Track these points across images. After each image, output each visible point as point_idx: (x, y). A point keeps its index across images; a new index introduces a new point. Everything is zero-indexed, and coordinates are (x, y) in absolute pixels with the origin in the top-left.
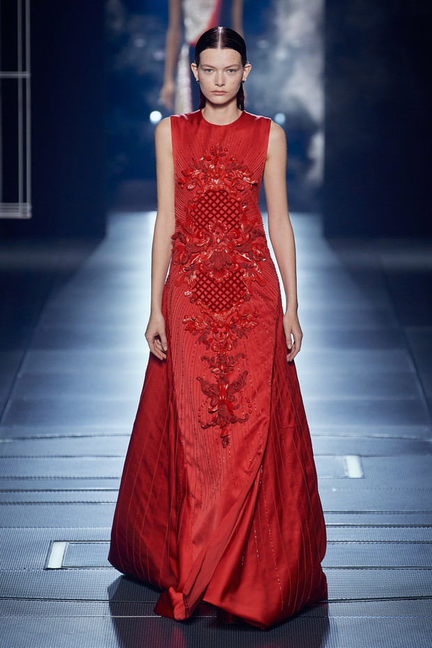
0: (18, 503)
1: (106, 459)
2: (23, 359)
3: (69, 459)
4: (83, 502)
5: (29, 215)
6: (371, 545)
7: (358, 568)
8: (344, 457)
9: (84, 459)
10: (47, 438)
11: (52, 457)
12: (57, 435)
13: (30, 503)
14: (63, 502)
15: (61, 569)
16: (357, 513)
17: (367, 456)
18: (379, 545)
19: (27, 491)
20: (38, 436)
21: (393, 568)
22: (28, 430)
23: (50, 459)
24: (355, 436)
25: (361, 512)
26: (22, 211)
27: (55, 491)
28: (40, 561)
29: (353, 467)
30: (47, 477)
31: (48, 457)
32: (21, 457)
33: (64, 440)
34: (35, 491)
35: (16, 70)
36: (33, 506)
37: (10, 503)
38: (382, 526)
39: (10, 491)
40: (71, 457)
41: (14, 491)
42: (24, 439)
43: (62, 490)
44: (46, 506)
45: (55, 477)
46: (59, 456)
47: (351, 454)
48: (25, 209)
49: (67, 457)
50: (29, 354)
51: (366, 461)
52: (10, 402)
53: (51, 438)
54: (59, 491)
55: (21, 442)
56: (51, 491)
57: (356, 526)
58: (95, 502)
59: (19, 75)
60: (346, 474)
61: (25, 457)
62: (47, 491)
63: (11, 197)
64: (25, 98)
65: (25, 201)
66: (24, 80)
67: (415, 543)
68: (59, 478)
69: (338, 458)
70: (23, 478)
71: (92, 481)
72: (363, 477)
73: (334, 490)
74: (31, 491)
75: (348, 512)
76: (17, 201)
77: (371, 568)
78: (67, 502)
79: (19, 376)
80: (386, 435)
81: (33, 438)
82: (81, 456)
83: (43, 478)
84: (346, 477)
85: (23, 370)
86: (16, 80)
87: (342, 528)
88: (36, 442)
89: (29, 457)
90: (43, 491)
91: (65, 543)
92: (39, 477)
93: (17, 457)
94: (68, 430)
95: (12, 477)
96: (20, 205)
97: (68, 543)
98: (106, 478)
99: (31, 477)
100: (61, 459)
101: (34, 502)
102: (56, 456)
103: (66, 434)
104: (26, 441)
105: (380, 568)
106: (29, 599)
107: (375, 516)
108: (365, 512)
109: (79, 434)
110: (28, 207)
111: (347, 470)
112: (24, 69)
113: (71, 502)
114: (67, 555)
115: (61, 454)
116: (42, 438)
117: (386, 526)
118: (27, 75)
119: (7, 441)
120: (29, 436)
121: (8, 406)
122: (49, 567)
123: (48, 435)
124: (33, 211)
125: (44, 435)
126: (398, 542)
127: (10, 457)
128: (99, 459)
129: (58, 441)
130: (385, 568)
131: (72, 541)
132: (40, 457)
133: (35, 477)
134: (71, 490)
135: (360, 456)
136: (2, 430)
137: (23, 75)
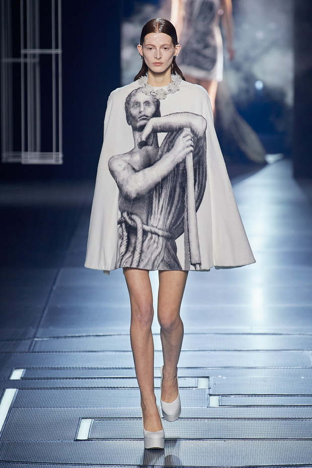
0: (54, 388)
1: (123, 353)
2: (57, 274)
3: (93, 353)
4: (105, 387)
5: (61, 162)
9: (105, 353)
10: (76, 336)
11: (80, 352)
12: (84, 335)
13: (63, 388)
14: (89, 388)
15: (88, 440)
19: (60, 379)
20: (69, 335)
22: (61, 331)
23: (78, 353)
26: (56, 158)
27: (82, 378)
28: (71, 434)
30: (76, 368)
31: (77, 352)
32: (56, 352)
33: (89, 338)
34: (67, 378)
35: (50, 48)
36: (66, 390)
39: (48, 379)
40: (95, 351)
41: (51, 379)
42: (58, 337)
43: (89, 378)
44: (75, 391)
45: (82, 368)
46: (86, 351)
48: (58, 157)
49: (92, 351)
50: (62, 271)
52: (47, 309)
53: (79, 336)
54: (85, 378)
55: (56, 340)
56: (79, 378)
58: (114, 387)
59: (53, 51)
61: (59, 352)
62: (76, 378)
63: (46, 147)
64: (58, 69)
65: (57, 151)
66: (57, 55)
68: (85, 368)
69: (306, 352)
70: (58, 369)
71: (112, 370)
73: (303, 378)
74: (64, 378)
76: (51, 151)
78: (92, 388)
79: (54, 288)
81: (65, 337)
82: (104, 351)
83: (73, 368)
85: (57, 283)
86: (50, 55)
87: (309, 408)
88: (68, 339)
89: (62, 352)
90: (73, 378)
91: (91, 420)
92: (70, 368)
93: (53, 352)
94: (93, 330)
95: (48, 368)
96: (54, 153)
97: (93, 420)
98: (122, 368)
99: (64, 368)
100: (87, 353)
101: (66, 388)
102: (83, 351)
103: (91, 334)
104: (60, 340)
106: (63, 464)
109: (101, 334)
110: (60, 155)
112: (57, 47)
113: (95, 387)
114: (93, 428)
115: (88, 350)
116: (72, 337)
118: (59, 51)
119: (45, 339)
120: (62, 336)
121: (46, 312)
122: (78, 439)
123: (77, 335)
124: (64, 159)
125: (74, 335)
127: (47, 352)
128: (117, 353)
129: (85, 339)
131: (95, 418)
132: (71, 352)
133: (67, 368)
134: (95, 378)
136: (41, 330)
137: (56, 52)
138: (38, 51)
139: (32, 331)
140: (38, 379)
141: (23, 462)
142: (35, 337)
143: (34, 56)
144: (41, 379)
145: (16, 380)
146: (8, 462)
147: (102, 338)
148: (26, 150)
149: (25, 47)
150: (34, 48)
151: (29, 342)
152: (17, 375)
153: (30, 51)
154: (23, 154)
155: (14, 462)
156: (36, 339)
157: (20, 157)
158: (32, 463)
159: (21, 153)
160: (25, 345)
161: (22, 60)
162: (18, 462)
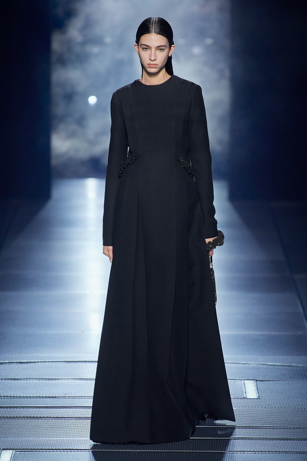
3: (17, 381)
4: (27, 417)
6: (264, 455)
8: (243, 381)
12: (7, 361)
14: (10, 417)
16: (253, 428)
17: (261, 381)
18: (271, 454)
24: (253, 364)
25: (256, 427)
29: (251, 390)
33: (12, 365)
38: (273, 439)
40: (18, 379)
43: (10, 407)
45: (4, 396)
46: (8, 379)
47: (249, 379)
49: (14, 379)
51: (261, 384)
54: (7, 408)
57: (252, 439)
58: (37, 417)
60: (245, 395)
67: (300, 453)
68: (7, 396)
69: (238, 382)
71: (35, 399)
72: (258, 398)
75: (246, 427)
78: (14, 417)
82: (26, 379)
84: (244, 398)
91: (12, 451)
94: (16, 357)
97: (14, 451)
98: (46, 397)
102: (5, 379)
103: (14, 361)
107: (267, 431)
111: (246, 392)
113: (17, 417)
115: (10, 377)
117: (277, 439)
126: (286, 452)
131: (17, 449)
134: (17, 407)
135: (256, 380)
147: (26, 365)
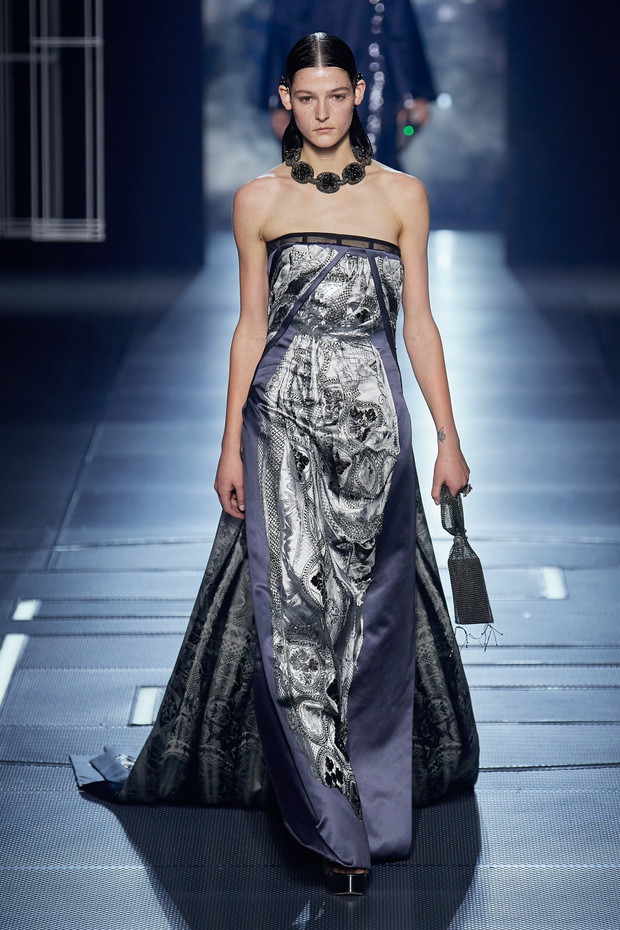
0: (90, 635)
2: (93, 433)
3: (158, 574)
4: (179, 634)
5: (100, 236)
6: (579, 692)
7: (561, 723)
8: (539, 570)
9: (180, 574)
10: (128, 545)
11: (135, 570)
12: (142, 541)
13: (107, 634)
14: (151, 634)
16: (559, 646)
17: (572, 568)
18: (591, 692)
19: (102, 617)
20: (117, 541)
21: (611, 723)
22: (103, 534)
23: (132, 573)
24: (554, 540)
25: (564, 646)
26: (92, 230)
27: (140, 617)
28: (122, 714)
29: (553, 584)
30: (129, 599)
31: (130, 571)
32: (93, 571)
33: (151, 548)
34: (112, 617)
35: (80, 34)
36: (111, 639)
37: (79, 635)
38: (594, 665)
39: (79, 617)
40: (161, 570)
41: (85, 617)
42: (96, 546)
43: (151, 617)
44: (128, 639)
45: (140, 599)
46: (146, 570)
47: (549, 565)
48: (95, 228)
49: (156, 570)
50: (102, 429)
51: (571, 575)
52: (78, 496)
53: (133, 544)
54: (145, 617)
55: (92, 550)
56: (135, 617)
57: (559, 665)
59: (87, 42)
60: (543, 594)
61: (99, 571)
62: (129, 617)
63: (73, 209)
64: (95, 74)
65: (95, 216)
66: (94, 49)
68: (145, 600)
69: (532, 572)
70: (97, 600)
72: (567, 597)
73: (528, 615)
74: (107, 617)
75: (548, 646)
76: (83, 216)
77: (580, 723)
78: (157, 634)
79: (89, 458)
80: (598, 540)
81: (110, 545)
82: (176, 570)
83: (124, 600)
84: (544, 598)
85: (95, 451)
86: (81, 50)
87: (538, 668)
88: (113, 550)
89: (104, 571)
90: (124, 617)
91: (155, 690)
92: (118, 600)
93: (88, 571)
94: (158, 534)
95: (80, 599)
96: (89, 222)
99: (107, 599)
100: (149, 574)
101: (112, 633)
102: (141, 570)
103: (153, 539)
104: (100, 550)
105: (592, 723)
107: (584, 651)
108: (570, 646)
109: (172, 539)
110: (100, 225)
111: (543, 588)
112: (94, 34)
113: (162, 634)
115: (148, 567)
116: (122, 545)
117: (599, 665)
118: (98, 42)
119: (74, 548)
120: (103, 542)
121: (75, 500)
122: (135, 722)
123: (130, 541)
124: (107, 231)
125: (123, 540)
127: (77, 571)
129: (143, 548)
130: (599, 723)
132: (119, 571)
133: (113, 599)
134: (162, 617)
135: (562, 568)
136: (65, 533)
137: (93, 42)
138: (57, 42)
139: (52, 535)
140: (63, 618)
141: (39, 764)
142: (55, 544)
143: (50, 50)
144: (68, 618)
145: (24, 621)
146: (13, 763)
147: (174, 547)
148: (40, 215)
149: (38, 34)
150: (50, 35)
151: (44, 554)
152: (25, 611)
153: (45, 42)
154: (35, 222)
155: (23, 763)
156: (58, 549)
157: (29, 227)
158: (54, 765)
159: (30, 221)
160: (38, 559)
161: (32, 58)
162: (29, 763)
